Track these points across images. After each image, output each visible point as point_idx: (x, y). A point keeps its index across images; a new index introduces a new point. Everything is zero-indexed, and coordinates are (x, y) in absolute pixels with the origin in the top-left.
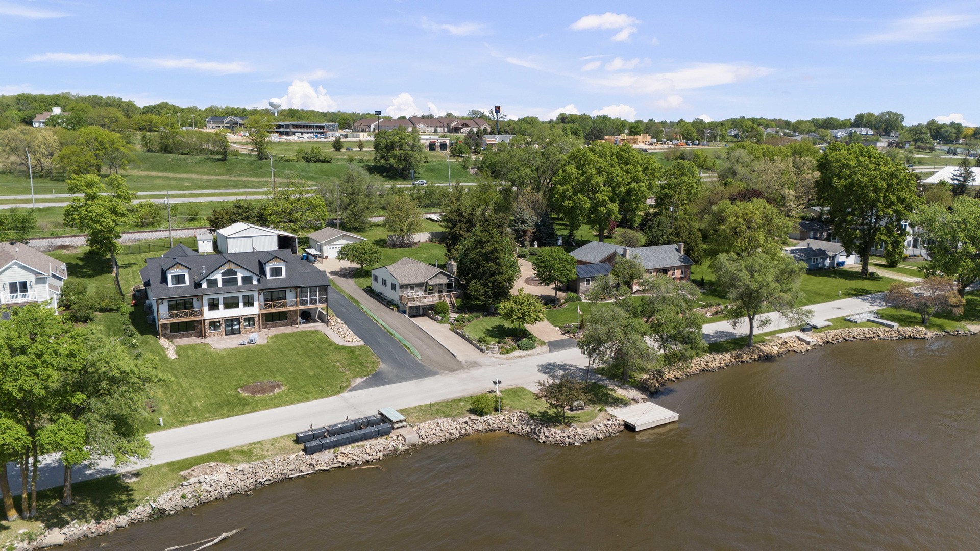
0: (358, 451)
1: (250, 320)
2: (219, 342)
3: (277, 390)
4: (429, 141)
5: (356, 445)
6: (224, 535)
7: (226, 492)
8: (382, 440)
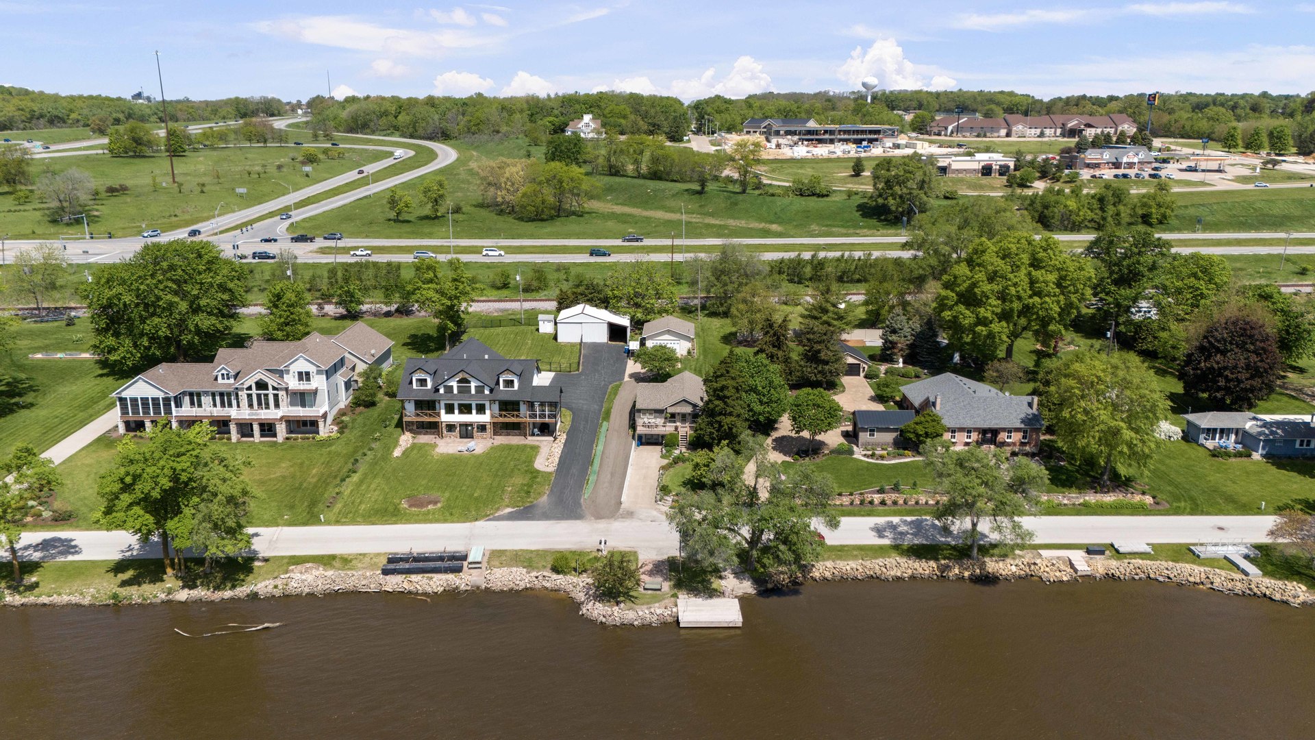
0: (425, 581)
1: (482, 428)
2: (449, 446)
3: (430, 507)
4: (982, 164)
5: (426, 575)
6: (266, 625)
7: (307, 590)
8: (450, 577)
